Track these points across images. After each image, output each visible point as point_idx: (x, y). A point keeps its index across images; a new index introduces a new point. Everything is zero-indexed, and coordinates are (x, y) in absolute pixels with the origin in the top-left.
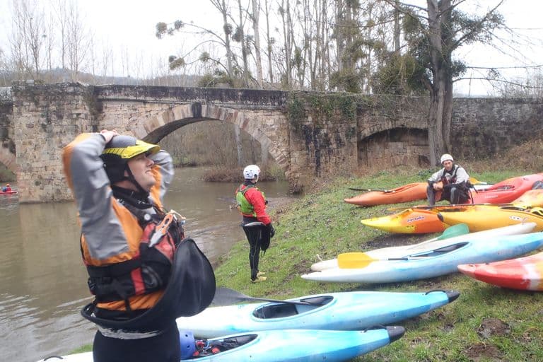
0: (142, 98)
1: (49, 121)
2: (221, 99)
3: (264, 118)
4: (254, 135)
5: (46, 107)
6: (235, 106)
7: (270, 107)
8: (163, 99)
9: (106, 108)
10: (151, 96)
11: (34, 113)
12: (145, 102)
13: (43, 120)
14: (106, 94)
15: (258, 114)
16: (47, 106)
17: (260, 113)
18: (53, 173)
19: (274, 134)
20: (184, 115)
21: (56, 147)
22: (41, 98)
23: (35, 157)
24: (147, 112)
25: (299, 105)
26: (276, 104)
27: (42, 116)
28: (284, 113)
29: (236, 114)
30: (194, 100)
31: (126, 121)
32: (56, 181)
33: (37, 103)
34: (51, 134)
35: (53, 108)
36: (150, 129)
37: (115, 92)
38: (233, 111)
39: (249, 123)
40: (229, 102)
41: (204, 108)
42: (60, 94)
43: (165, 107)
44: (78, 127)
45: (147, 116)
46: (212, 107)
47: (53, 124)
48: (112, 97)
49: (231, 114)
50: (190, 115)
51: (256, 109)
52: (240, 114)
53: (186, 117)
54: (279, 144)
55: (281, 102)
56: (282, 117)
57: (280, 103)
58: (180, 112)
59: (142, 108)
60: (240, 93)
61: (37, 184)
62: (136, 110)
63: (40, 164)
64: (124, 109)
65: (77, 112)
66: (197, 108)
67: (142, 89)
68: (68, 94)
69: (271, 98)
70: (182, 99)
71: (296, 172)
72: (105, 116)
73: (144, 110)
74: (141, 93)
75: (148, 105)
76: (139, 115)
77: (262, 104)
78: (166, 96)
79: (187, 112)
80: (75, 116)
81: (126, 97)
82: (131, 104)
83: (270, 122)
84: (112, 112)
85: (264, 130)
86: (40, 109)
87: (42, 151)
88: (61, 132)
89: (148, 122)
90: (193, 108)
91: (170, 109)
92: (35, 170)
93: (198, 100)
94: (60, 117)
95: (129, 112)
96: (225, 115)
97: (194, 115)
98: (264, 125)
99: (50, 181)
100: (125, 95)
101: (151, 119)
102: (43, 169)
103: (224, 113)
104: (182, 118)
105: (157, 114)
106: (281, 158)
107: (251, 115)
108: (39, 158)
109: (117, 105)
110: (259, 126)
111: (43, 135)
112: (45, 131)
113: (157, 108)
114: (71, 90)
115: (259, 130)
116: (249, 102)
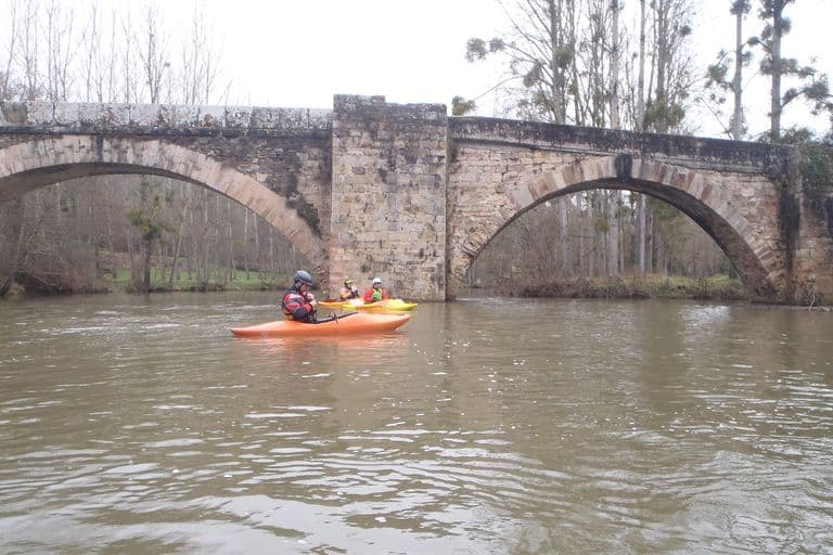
0: (529, 141)
1: (392, 165)
2: (667, 152)
3: (738, 185)
4: (719, 212)
5: (388, 141)
6: (690, 164)
7: (750, 169)
8: (566, 146)
9: (463, 153)
10: (546, 139)
11: (368, 150)
12: (533, 149)
13: (382, 163)
14: (466, 132)
15: (728, 178)
16: (391, 140)
17: (732, 178)
18: (392, 253)
19: (754, 211)
20: (600, 172)
21: (401, 209)
22: (381, 126)
23: (364, 225)
24: (535, 164)
25: (820, 165)
26: (761, 164)
27: (382, 156)
28: (772, 179)
29: (691, 177)
30: (620, 151)
31: (498, 177)
32: (397, 267)
33: (373, 134)
34: (394, 187)
35: (399, 144)
36: (538, 191)
37: (482, 128)
38: (686, 172)
39: (713, 193)
40: (680, 157)
41: (637, 164)
42: (413, 121)
43: (569, 158)
44: (440, 178)
45: (535, 171)
46: (651, 163)
47: (399, 170)
48: (477, 136)
49: (682, 177)
50: (611, 173)
51: (725, 171)
52: (698, 176)
53: (604, 175)
54: (762, 228)
55: (768, 160)
56: (769, 185)
57: (767, 163)
58: (595, 169)
59: (526, 158)
60: (699, 144)
61: (364, 269)
62: (516, 160)
63: (372, 237)
64: (497, 157)
65: (439, 154)
66: (623, 164)
67: (529, 128)
68: (427, 122)
69: (751, 154)
70: (599, 146)
71: (809, 271)
72: (460, 166)
73: (530, 161)
74: (527, 134)
75: (538, 154)
76: (522, 168)
77: (735, 163)
78: (572, 140)
79: (607, 169)
80: (436, 160)
81: (501, 139)
82: (508, 150)
83: (747, 192)
84: (474, 161)
85: (738, 204)
86: (378, 144)
87: (377, 214)
88: (411, 185)
89: (536, 181)
90: (617, 164)
91: (577, 162)
92: (363, 245)
93: (626, 150)
94: (412, 160)
95: (503, 163)
96: (673, 178)
97: (619, 174)
98: (737, 197)
99: (386, 265)
100: (501, 135)
101: (542, 176)
102: (377, 245)
103: (670, 174)
104: (596, 177)
105: (554, 169)
106: (764, 250)
107: (716, 179)
108: (371, 226)
109: (481, 150)
110: (730, 197)
111: (380, 188)
112: (384, 181)
113: (553, 158)
115: (729, 203)
116: (714, 159)
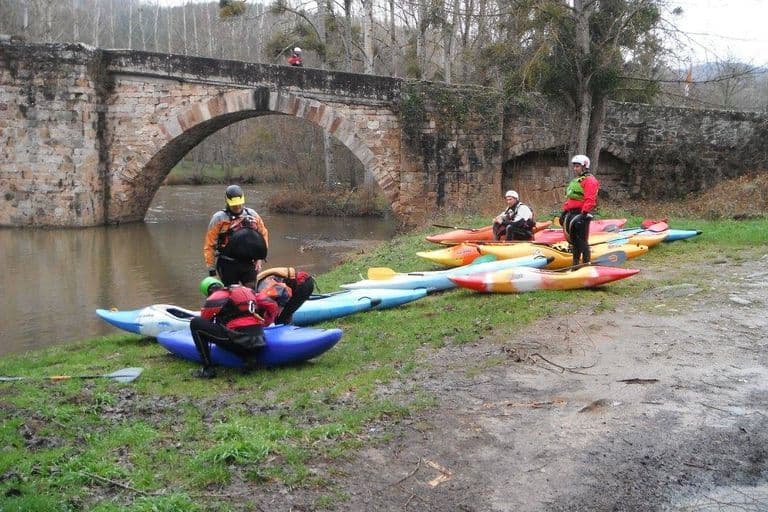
0: (177, 75)
1: (31, 101)
2: (301, 85)
3: (365, 118)
4: (347, 144)
5: (27, 79)
6: (320, 97)
7: (375, 102)
8: (211, 78)
9: (120, 85)
10: (193, 73)
11: (9, 87)
12: (181, 81)
13: (22, 100)
14: (121, 65)
15: (357, 111)
16: (30, 78)
17: (359, 111)
18: (33, 183)
19: (378, 143)
20: (241, 106)
21: (41, 143)
22: (21, 64)
23: (7, 156)
24: (183, 96)
25: (418, 102)
26: (385, 97)
27: (22, 93)
28: (395, 114)
29: (322, 109)
30: (259, 84)
31: (151, 109)
32: (38, 196)
33: (14, 73)
34: (34, 122)
35: (39, 81)
36: (186, 122)
37: (135, 61)
38: (318, 105)
39: (341, 125)
40: (312, 90)
41: (274, 96)
42: (50, 59)
43: (213, 91)
44: (77, 114)
45: (184, 103)
46: (286, 96)
47: (38, 106)
48: (130, 69)
49: (314, 109)
50: (250, 105)
51: (352, 104)
52: (328, 109)
53: (245, 108)
54: (386, 160)
55: (392, 94)
56: (394, 118)
57: (391, 96)
58: (237, 100)
59: (175, 90)
60: (330, 78)
61: (8, 197)
62: (167, 92)
63: (14, 168)
64: (150, 89)
65: (77, 91)
66: (261, 97)
67: (178, 61)
68: (63, 61)
69: (377, 88)
70: (240, 80)
71: (406, 204)
72: (117, 97)
73: (179, 93)
74: (176, 67)
75: (186, 87)
76: (172, 100)
77: (362, 96)
78: (216, 74)
79: (247, 102)
80: (73, 97)
81: (152, 72)
82: (160, 82)
83: (373, 125)
84: (130, 93)
85: (363, 136)
86: (18, 81)
87: (19, 146)
88: (50, 120)
89: (184, 112)
90: (256, 96)
91: (221, 94)
92: (6, 175)
93: (264, 83)
94: (50, 97)
95: (155, 95)
96: (305, 110)
97: (257, 105)
98: (364, 129)
99: (28, 194)
100: (152, 68)
101: (190, 108)
102: (19, 176)
103: (303, 107)
104: (238, 109)
105: (200, 101)
106: (387, 182)
107: (344, 112)
108: (14, 158)
109: (136, 82)
110: (356, 130)
111: (22, 123)
112: (25, 116)
113: (200, 91)
114: (69, 55)
115: (356, 136)
116: (342, 92)
